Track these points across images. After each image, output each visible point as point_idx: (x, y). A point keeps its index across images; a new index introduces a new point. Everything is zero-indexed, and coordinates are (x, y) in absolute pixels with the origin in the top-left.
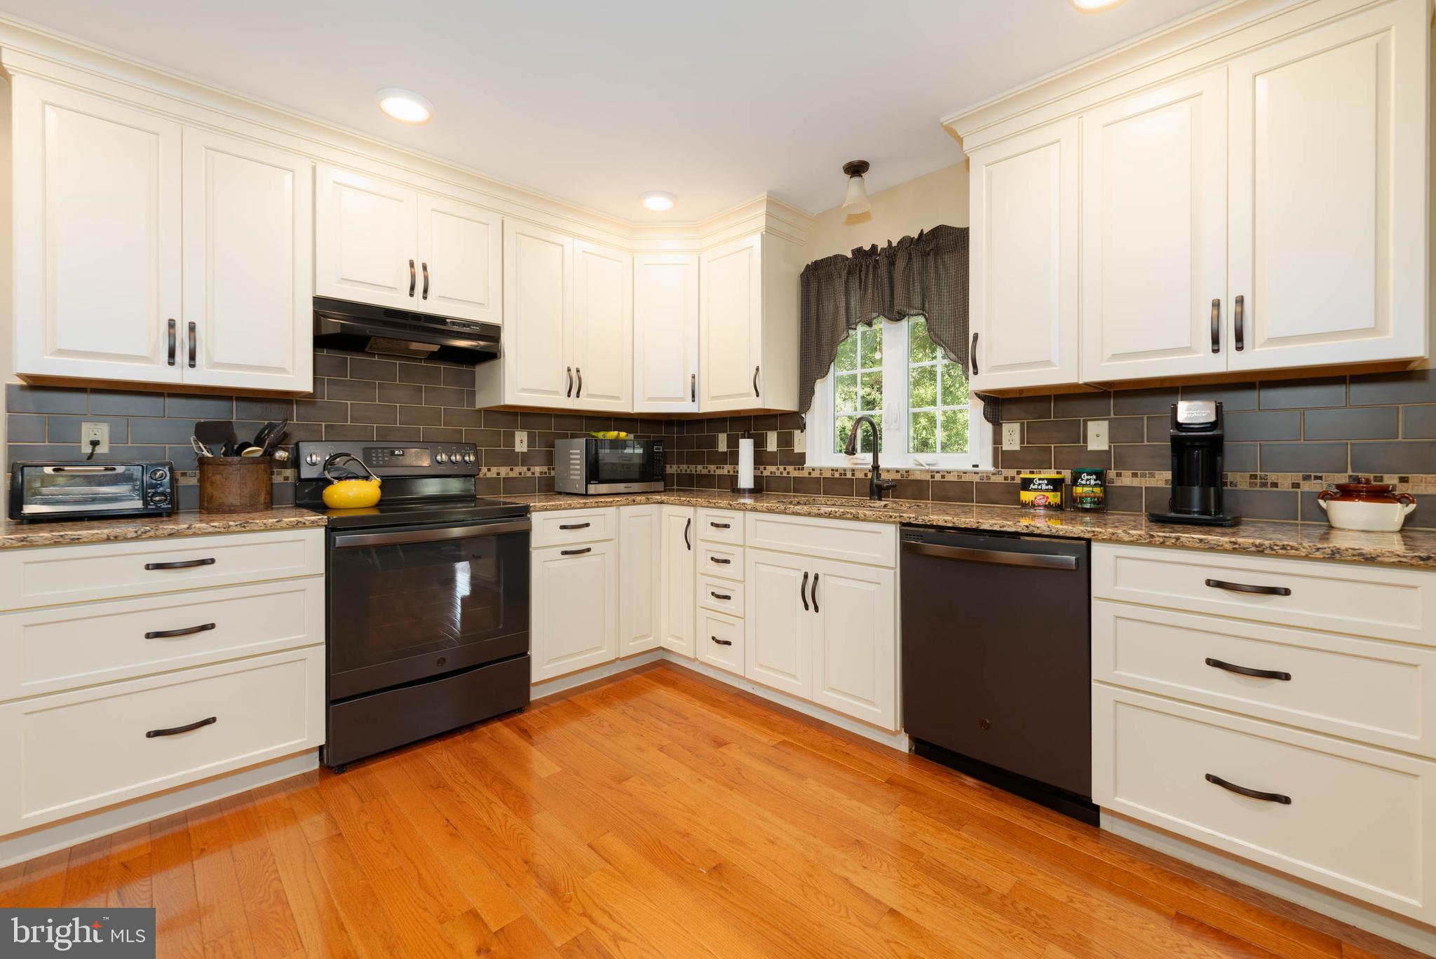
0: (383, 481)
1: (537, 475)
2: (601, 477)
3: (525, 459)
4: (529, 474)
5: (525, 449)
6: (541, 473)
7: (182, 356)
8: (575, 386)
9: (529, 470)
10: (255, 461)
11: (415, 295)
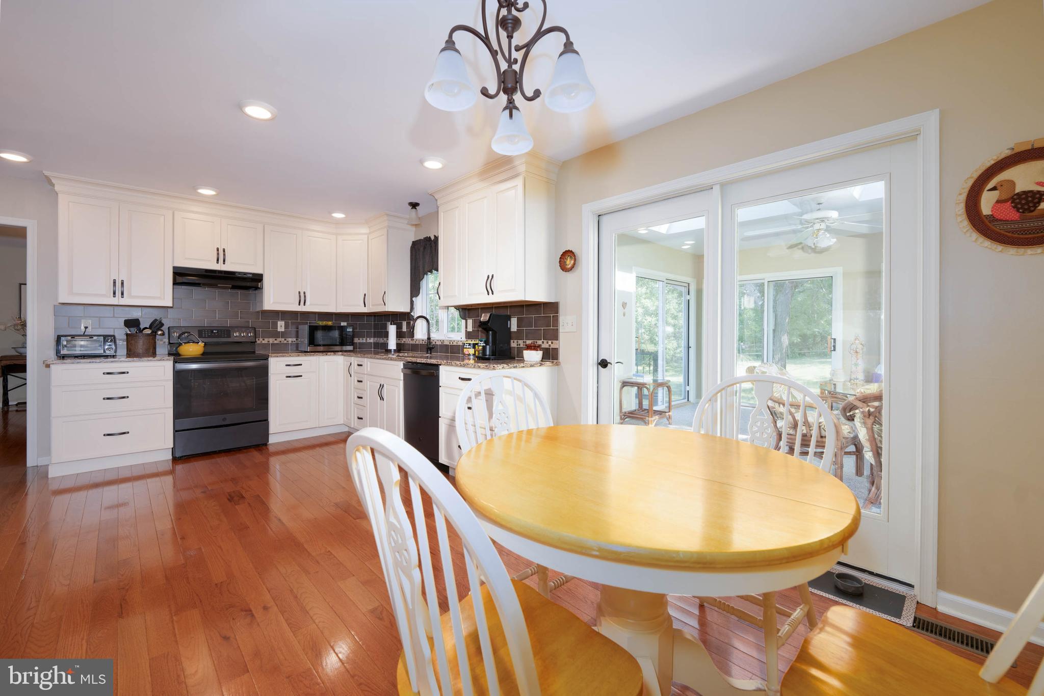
0: (205, 344)
1: (290, 342)
2: (315, 344)
3: (283, 335)
4: (285, 342)
5: (283, 330)
6: (292, 341)
7: (118, 293)
8: (302, 299)
9: (285, 340)
10: (148, 335)
11: (219, 262)
